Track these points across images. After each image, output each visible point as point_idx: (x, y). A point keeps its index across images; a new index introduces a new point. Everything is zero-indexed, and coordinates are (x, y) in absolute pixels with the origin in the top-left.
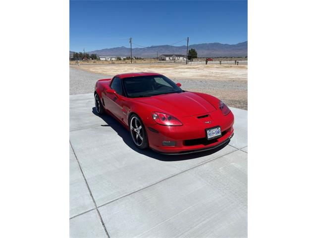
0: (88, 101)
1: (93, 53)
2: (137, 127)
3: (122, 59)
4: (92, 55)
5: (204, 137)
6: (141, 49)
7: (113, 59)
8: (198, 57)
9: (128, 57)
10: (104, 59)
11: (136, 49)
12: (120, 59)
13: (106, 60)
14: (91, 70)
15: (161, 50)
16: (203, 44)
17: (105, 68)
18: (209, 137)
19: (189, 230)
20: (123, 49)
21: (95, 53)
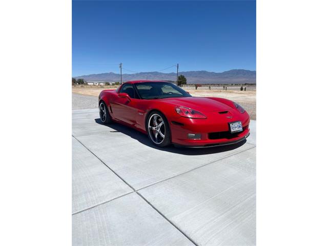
0: (87, 114)
1: (80, 78)
2: (157, 124)
3: (111, 84)
4: (79, 79)
5: (228, 130)
6: (130, 75)
7: (101, 84)
8: (187, 83)
9: (117, 82)
10: (92, 84)
11: (125, 75)
12: (109, 84)
13: (94, 85)
14: (80, 92)
15: (150, 76)
16: (191, 72)
17: (94, 91)
18: (232, 130)
19: (239, 203)
20: (111, 74)
21: (81, 78)
